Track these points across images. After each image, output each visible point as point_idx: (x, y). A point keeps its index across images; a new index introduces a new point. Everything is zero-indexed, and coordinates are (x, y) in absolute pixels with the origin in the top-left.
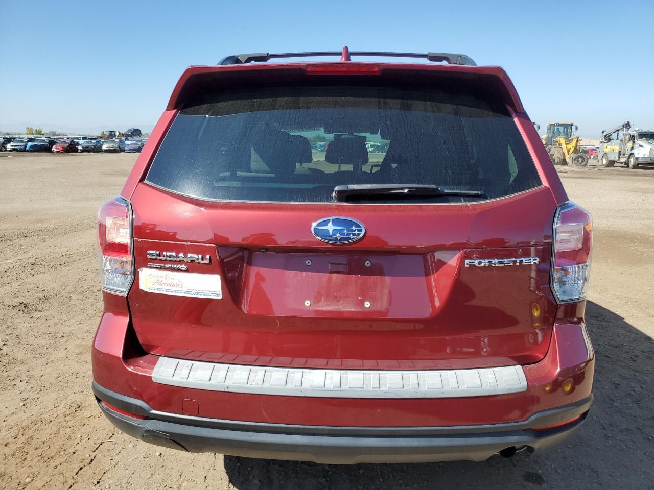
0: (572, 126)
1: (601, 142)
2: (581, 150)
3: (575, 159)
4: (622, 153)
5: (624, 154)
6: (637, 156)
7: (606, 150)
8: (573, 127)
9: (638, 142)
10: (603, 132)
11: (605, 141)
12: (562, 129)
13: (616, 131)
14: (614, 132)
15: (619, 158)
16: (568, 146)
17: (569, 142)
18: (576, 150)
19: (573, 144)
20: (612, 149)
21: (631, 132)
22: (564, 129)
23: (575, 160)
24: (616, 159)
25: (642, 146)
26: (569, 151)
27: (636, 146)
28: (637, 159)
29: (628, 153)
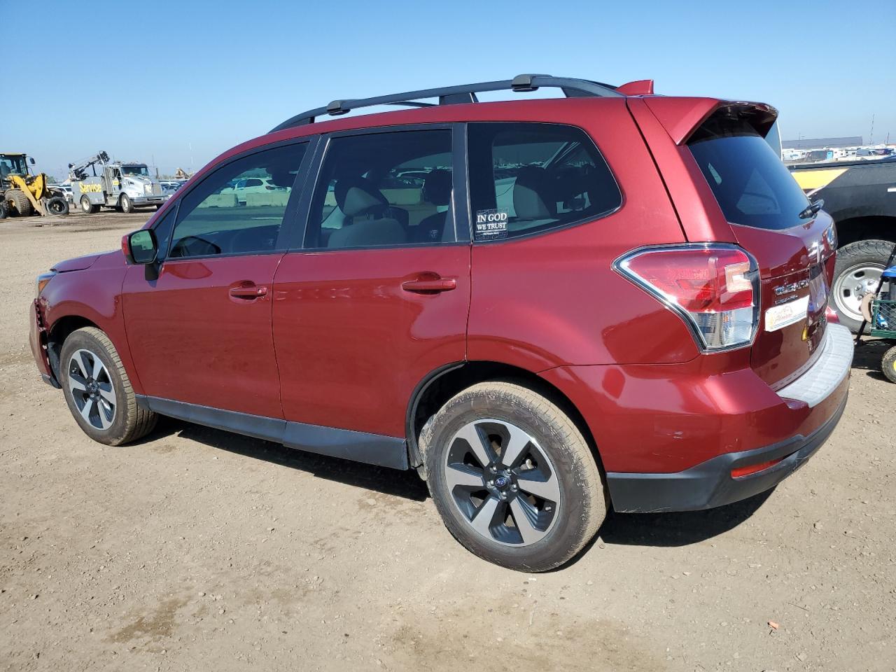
0: (25, 158)
1: (73, 180)
2: (52, 193)
3: (50, 206)
4: (108, 193)
5: (111, 195)
6: (130, 196)
7: (83, 191)
8: (28, 160)
9: (125, 178)
10: (70, 166)
11: (78, 179)
12: (9, 163)
13: (90, 164)
14: (88, 166)
15: (106, 200)
16: (32, 188)
17: (30, 181)
18: (45, 194)
19: (38, 184)
20: (93, 189)
21: (110, 164)
22: (13, 163)
23: (50, 208)
24: (103, 202)
25: (131, 183)
26: (34, 194)
27: (124, 183)
28: (132, 200)
29: (117, 194)
